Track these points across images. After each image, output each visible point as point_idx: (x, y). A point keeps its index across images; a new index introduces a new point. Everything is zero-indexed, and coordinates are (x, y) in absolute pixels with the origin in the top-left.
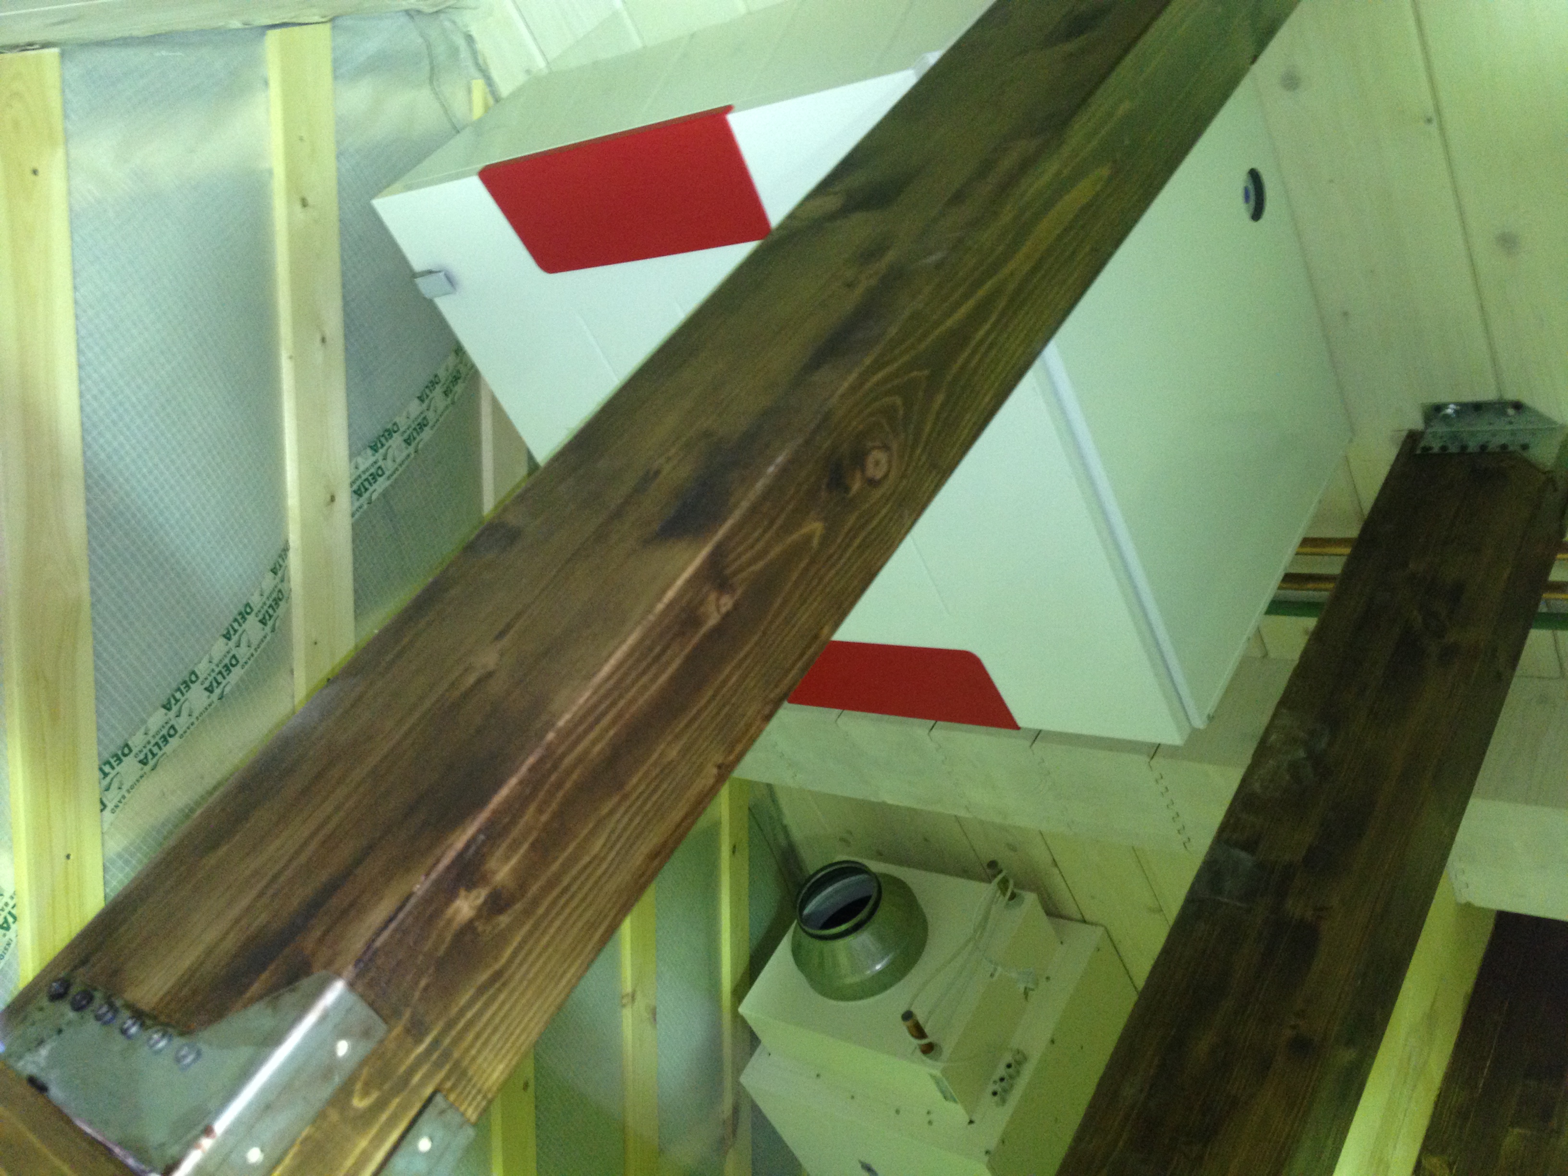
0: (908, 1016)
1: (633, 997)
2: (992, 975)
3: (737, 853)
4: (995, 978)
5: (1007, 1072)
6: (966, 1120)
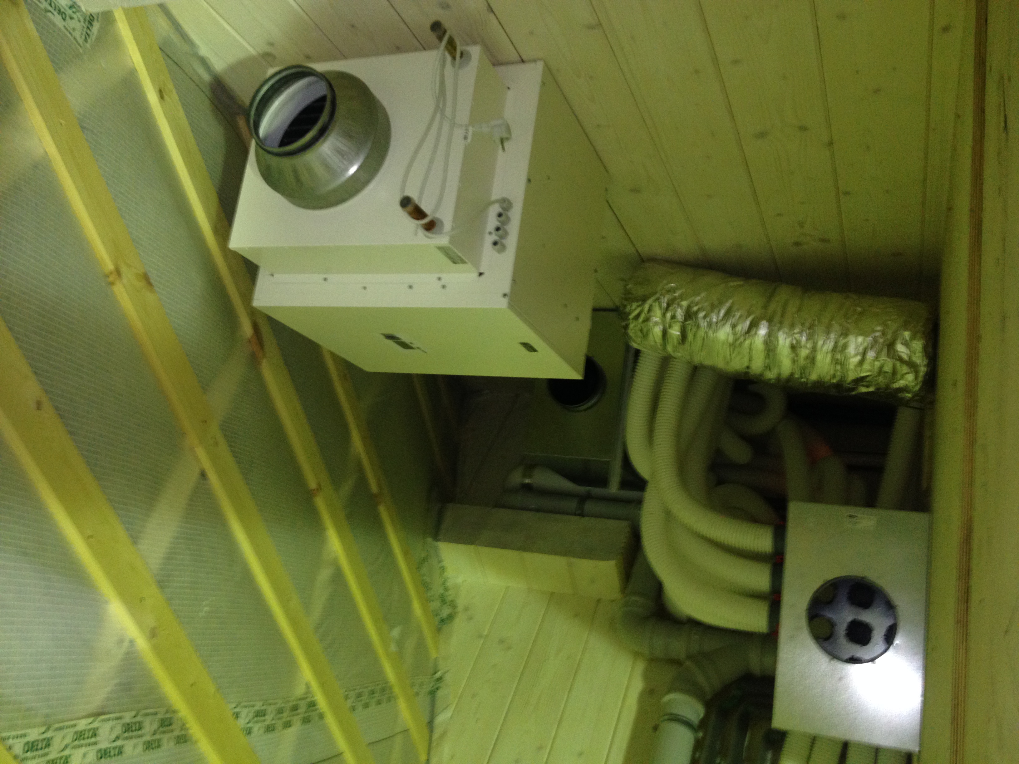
0: (406, 202)
1: (118, 272)
3: (166, 97)
4: (469, 140)
5: (500, 222)
6: (476, 275)
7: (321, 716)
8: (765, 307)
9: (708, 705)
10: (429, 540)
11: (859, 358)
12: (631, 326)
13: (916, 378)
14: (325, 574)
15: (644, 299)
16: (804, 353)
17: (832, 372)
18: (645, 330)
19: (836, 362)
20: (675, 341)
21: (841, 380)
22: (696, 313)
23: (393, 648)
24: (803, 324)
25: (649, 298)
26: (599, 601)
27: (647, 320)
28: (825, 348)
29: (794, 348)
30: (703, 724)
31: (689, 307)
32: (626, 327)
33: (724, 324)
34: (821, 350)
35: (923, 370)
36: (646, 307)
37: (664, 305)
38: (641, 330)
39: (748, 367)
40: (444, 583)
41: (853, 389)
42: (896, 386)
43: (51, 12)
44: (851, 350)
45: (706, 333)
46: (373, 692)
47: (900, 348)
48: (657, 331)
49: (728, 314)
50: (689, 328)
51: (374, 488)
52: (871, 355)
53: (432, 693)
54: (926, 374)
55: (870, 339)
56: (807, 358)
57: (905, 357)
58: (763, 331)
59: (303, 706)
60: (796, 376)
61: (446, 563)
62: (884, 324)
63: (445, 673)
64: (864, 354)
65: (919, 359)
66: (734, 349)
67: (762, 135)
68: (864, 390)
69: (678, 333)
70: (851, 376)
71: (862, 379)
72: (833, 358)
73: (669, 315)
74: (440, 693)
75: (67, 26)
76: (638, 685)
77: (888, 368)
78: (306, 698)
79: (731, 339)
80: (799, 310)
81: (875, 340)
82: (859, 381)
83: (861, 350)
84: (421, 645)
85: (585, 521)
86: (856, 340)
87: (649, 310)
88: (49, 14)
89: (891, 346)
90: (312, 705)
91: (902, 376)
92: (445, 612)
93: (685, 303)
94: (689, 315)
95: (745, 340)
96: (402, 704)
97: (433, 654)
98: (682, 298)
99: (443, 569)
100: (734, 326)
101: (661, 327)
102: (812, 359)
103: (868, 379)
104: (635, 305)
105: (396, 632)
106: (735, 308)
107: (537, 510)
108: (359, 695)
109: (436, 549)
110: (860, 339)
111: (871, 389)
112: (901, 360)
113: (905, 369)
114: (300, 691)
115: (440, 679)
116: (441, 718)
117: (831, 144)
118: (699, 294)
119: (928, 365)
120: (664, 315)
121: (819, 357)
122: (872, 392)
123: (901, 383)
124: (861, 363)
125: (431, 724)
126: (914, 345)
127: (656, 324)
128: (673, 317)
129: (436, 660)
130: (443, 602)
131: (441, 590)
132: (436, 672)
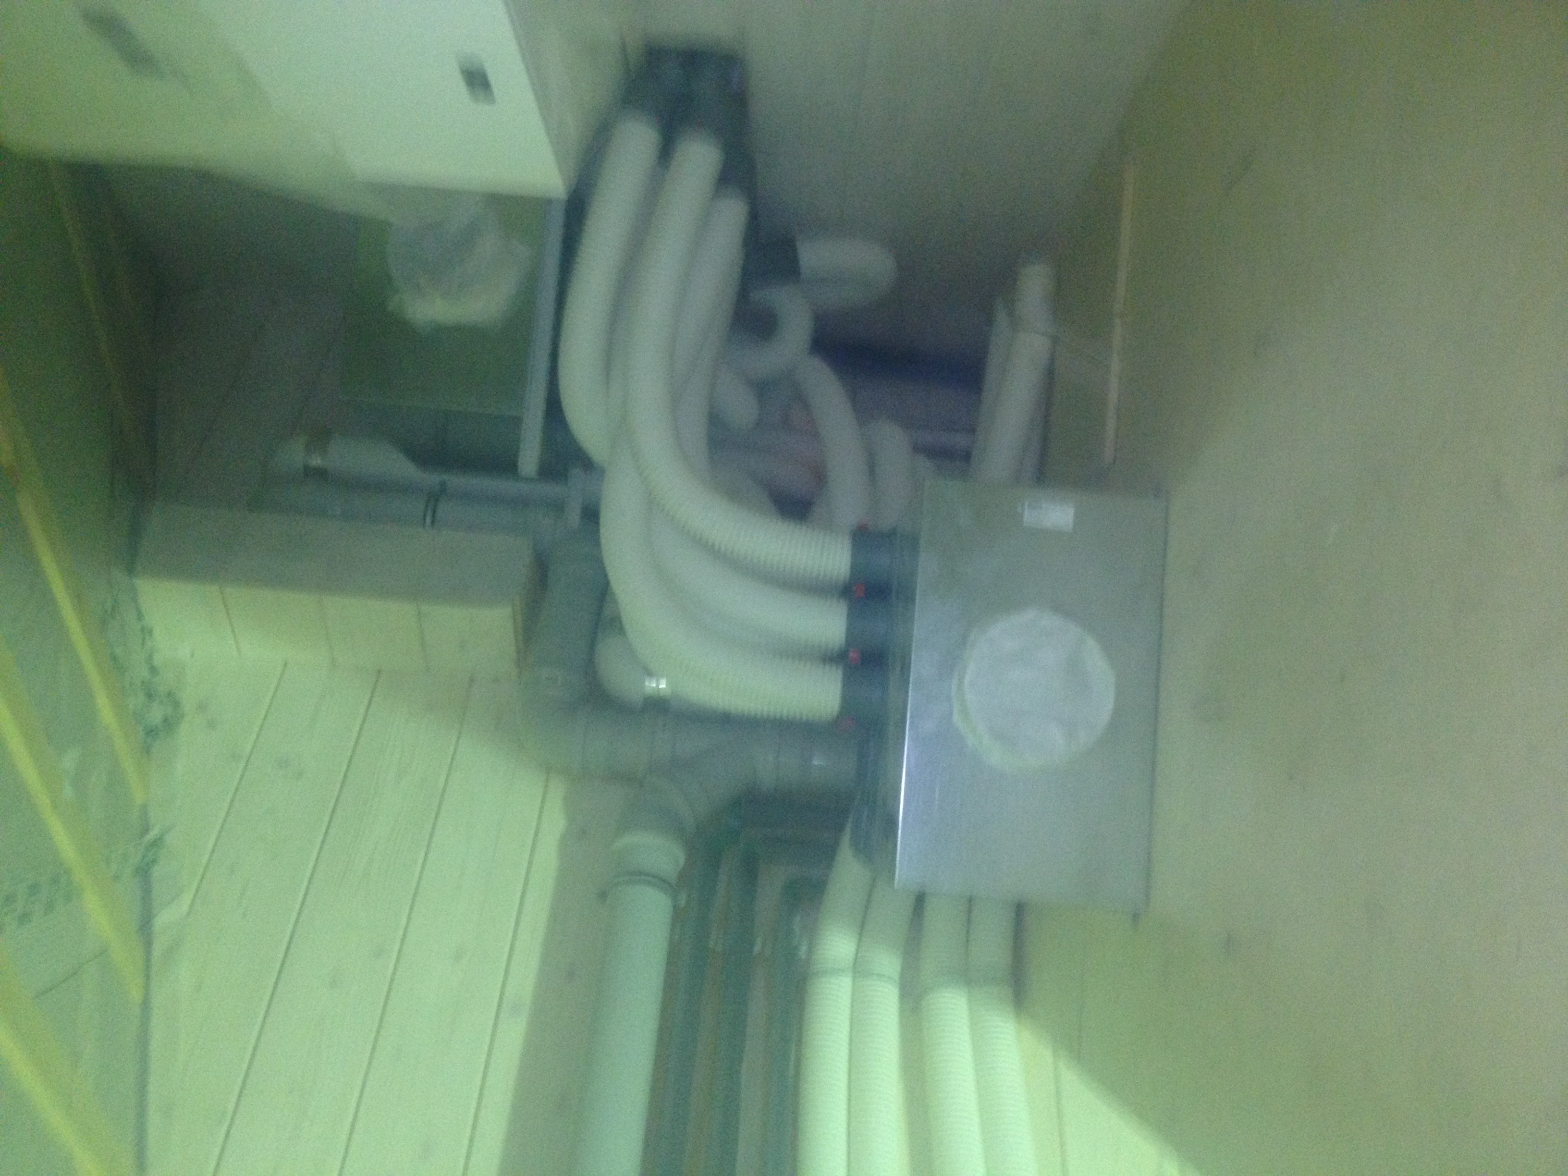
9: (689, 844)
10: (119, 571)
23: (68, 791)
26: (472, 679)
30: (684, 876)
40: (150, 657)
46: (34, 889)
53: (144, 872)
63: (167, 830)
74: (157, 872)
76: (556, 826)
85: (445, 536)
92: (156, 714)
96: (92, 902)
97: (139, 797)
99: (147, 632)
105: (70, 761)
109: (134, 592)
115: (157, 843)
116: (164, 919)
125: (145, 930)
129: (144, 808)
130: (150, 696)
131: (145, 673)
132: (146, 830)
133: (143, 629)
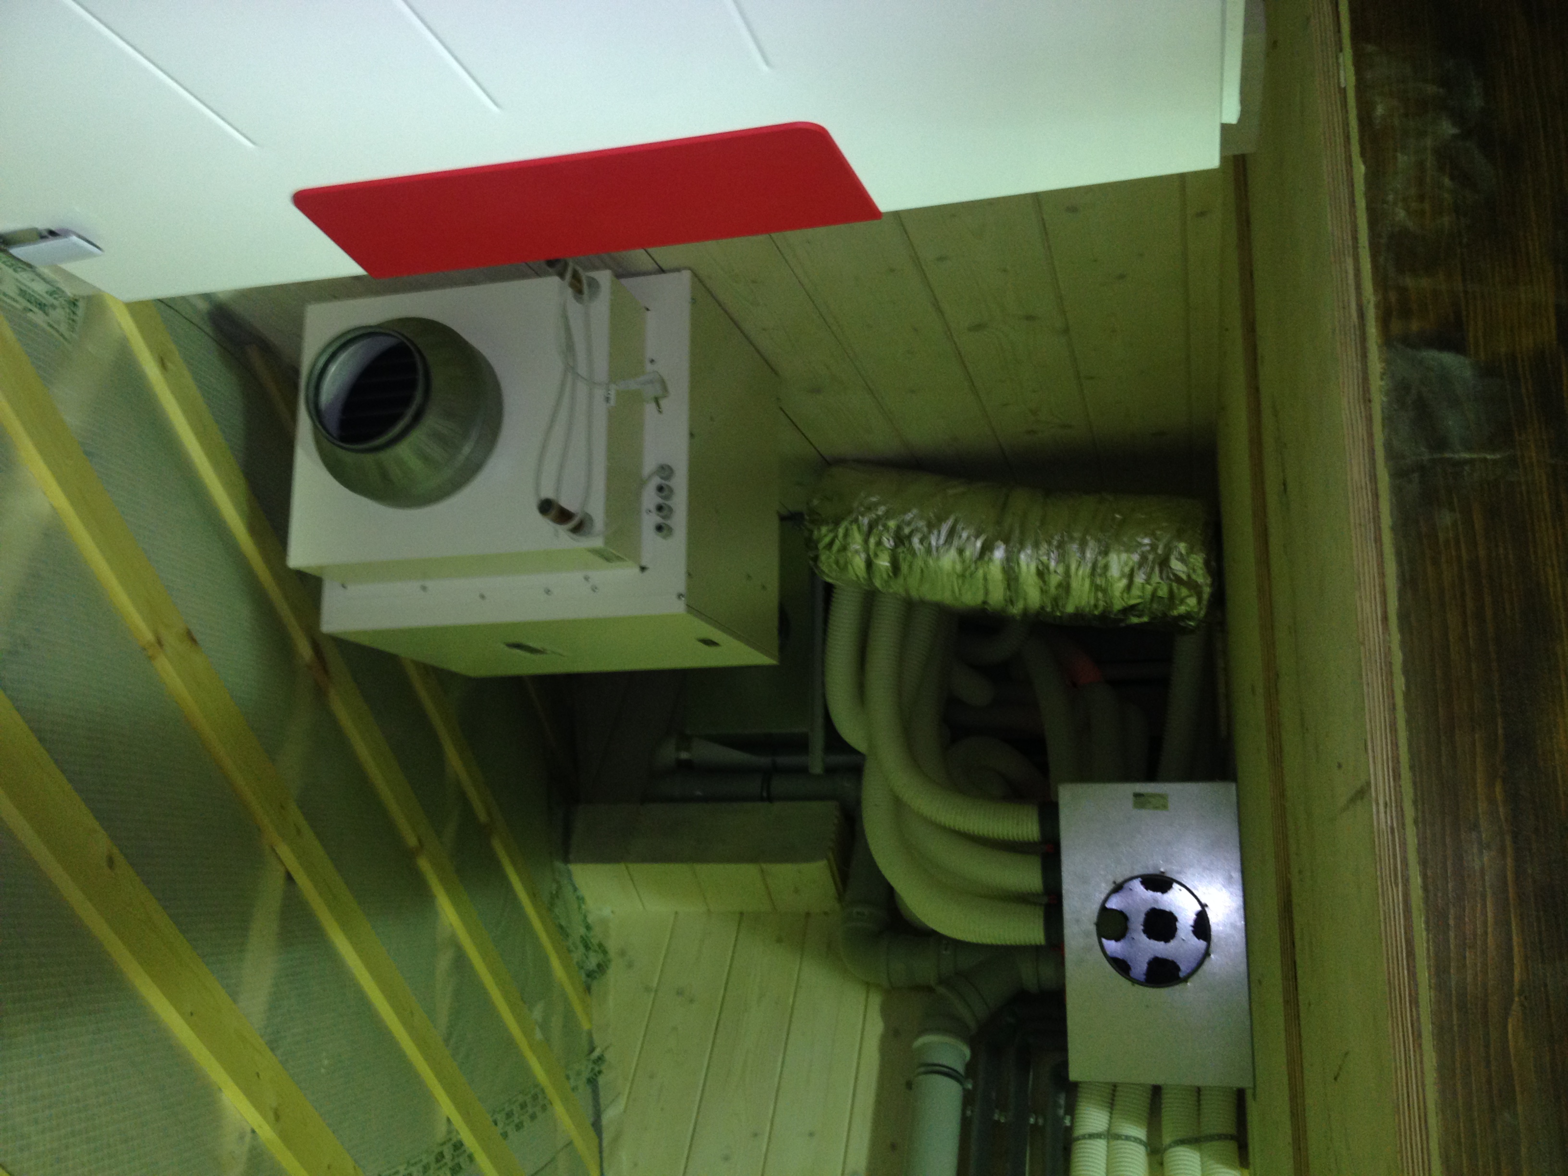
0: (546, 507)
1: (160, 643)
2: (607, 399)
3: (169, 365)
4: (612, 402)
5: (662, 497)
6: (637, 570)
7: (471, 1158)
8: (999, 522)
9: (973, 1042)
10: (559, 865)
11: (1124, 582)
12: (823, 558)
13: (1200, 601)
14: (444, 962)
15: (837, 523)
16: (1054, 580)
17: (1092, 602)
18: (842, 561)
19: (1097, 588)
20: (885, 576)
21: (1104, 612)
22: (909, 536)
23: (538, 1035)
24: (1050, 543)
25: (843, 519)
26: (808, 914)
27: (844, 548)
28: (1080, 572)
29: (1042, 574)
30: (971, 1067)
31: (899, 528)
32: (816, 559)
33: (948, 550)
34: (1076, 573)
35: (1207, 591)
36: (841, 531)
37: (865, 528)
38: (837, 563)
39: (985, 602)
40: (585, 917)
41: (1121, 620)
42: (1175, 613)
43: (31, 310)
44: (1115, 571)
45: (926, 562)
46: (523, 1106)
47: (1177, 565)
48: (859, 562)
49: (952, 533)
50: (901, 556)
51: (483, 817)
52: (1139, 579)
53: (592, 1082)
54: (1212, 595)
55: (1136, 557)
56: (1059, 585)
57: (1184, 577)
58: (999, 554)
59: (447, 1151)
60: (1049, 609)
61: (584, 891)
62: (1153, 535)
63: (607, 1048)
64: (1131, 576)
65: (1201, 578)
66: (963, 582)
67: (978, 327)
68: (1135, 620)
69: (887, 564)
70: (1118, 605)
71: (1133, 608)
72: (1092, 582)
73: (872, 541)
74: (601, 1080)
75: (51, 323)
76: (876, 1027)
77: (1163, 592)
78: (450, 1139)
79: (959, 567)
80: (1043, 522)
81: (1144, 558)
82: (1130, 610)
83: (1127, 570)
84: (569, 1018)
85: (777, 807)
86: (1119, 558)
87: (846, 535)
88: (30, 315)
89: (1164, 563)
90: (458, 1146)
91: (1182, 601)
92: (593, 961)
93: (892, 524)
94: (901, 539)
95: (977, 569)
96: (559, 1109)
97: (586, 1026)
98: (888, 515)
99: (581, 899)
100: (961, 551)
101: (863, 556)
102: (1065, 586)
103: (1140, 607)
104: (824, 530)
105: (537, 1013)
106: (959, 527)
107: (706, 799)
108: (509, 1115)
109: (569, 874)
110: (1124, 556)
111: (1145, 619)
112: (1178, 580)
113: (1184, 592)
114: (441, 1131)
115: (600, 1059)
116: (610, 1115)
117: (1066, 330)
118: (909, 510)
119: (1212, 585)
120: (866, 541)
121: (1075, 584)
122: (1146, 623)
123: (1182, 609)
124: (1129, 587)
125: (597, 1125)
126: (1192, 560)
127: (857, 552)
128: (879, 543)
129: (590, 1034)
130: (587, 947)
131: (582, 931)
132: (592, 1050)
133: (578, 898)
